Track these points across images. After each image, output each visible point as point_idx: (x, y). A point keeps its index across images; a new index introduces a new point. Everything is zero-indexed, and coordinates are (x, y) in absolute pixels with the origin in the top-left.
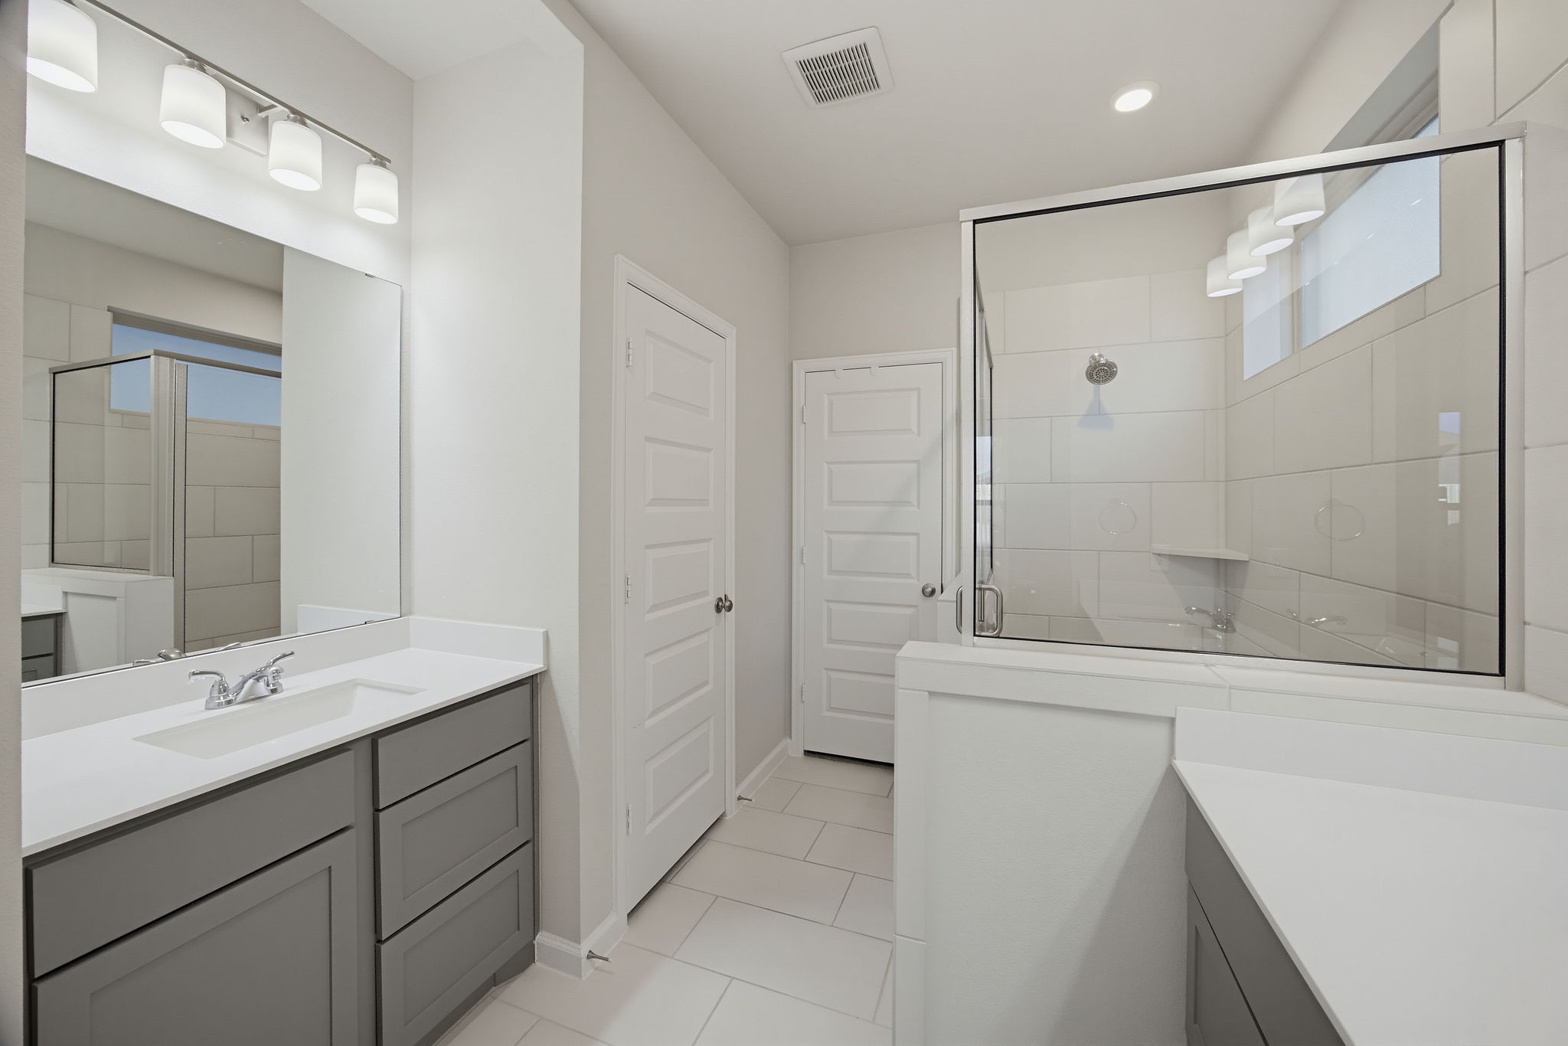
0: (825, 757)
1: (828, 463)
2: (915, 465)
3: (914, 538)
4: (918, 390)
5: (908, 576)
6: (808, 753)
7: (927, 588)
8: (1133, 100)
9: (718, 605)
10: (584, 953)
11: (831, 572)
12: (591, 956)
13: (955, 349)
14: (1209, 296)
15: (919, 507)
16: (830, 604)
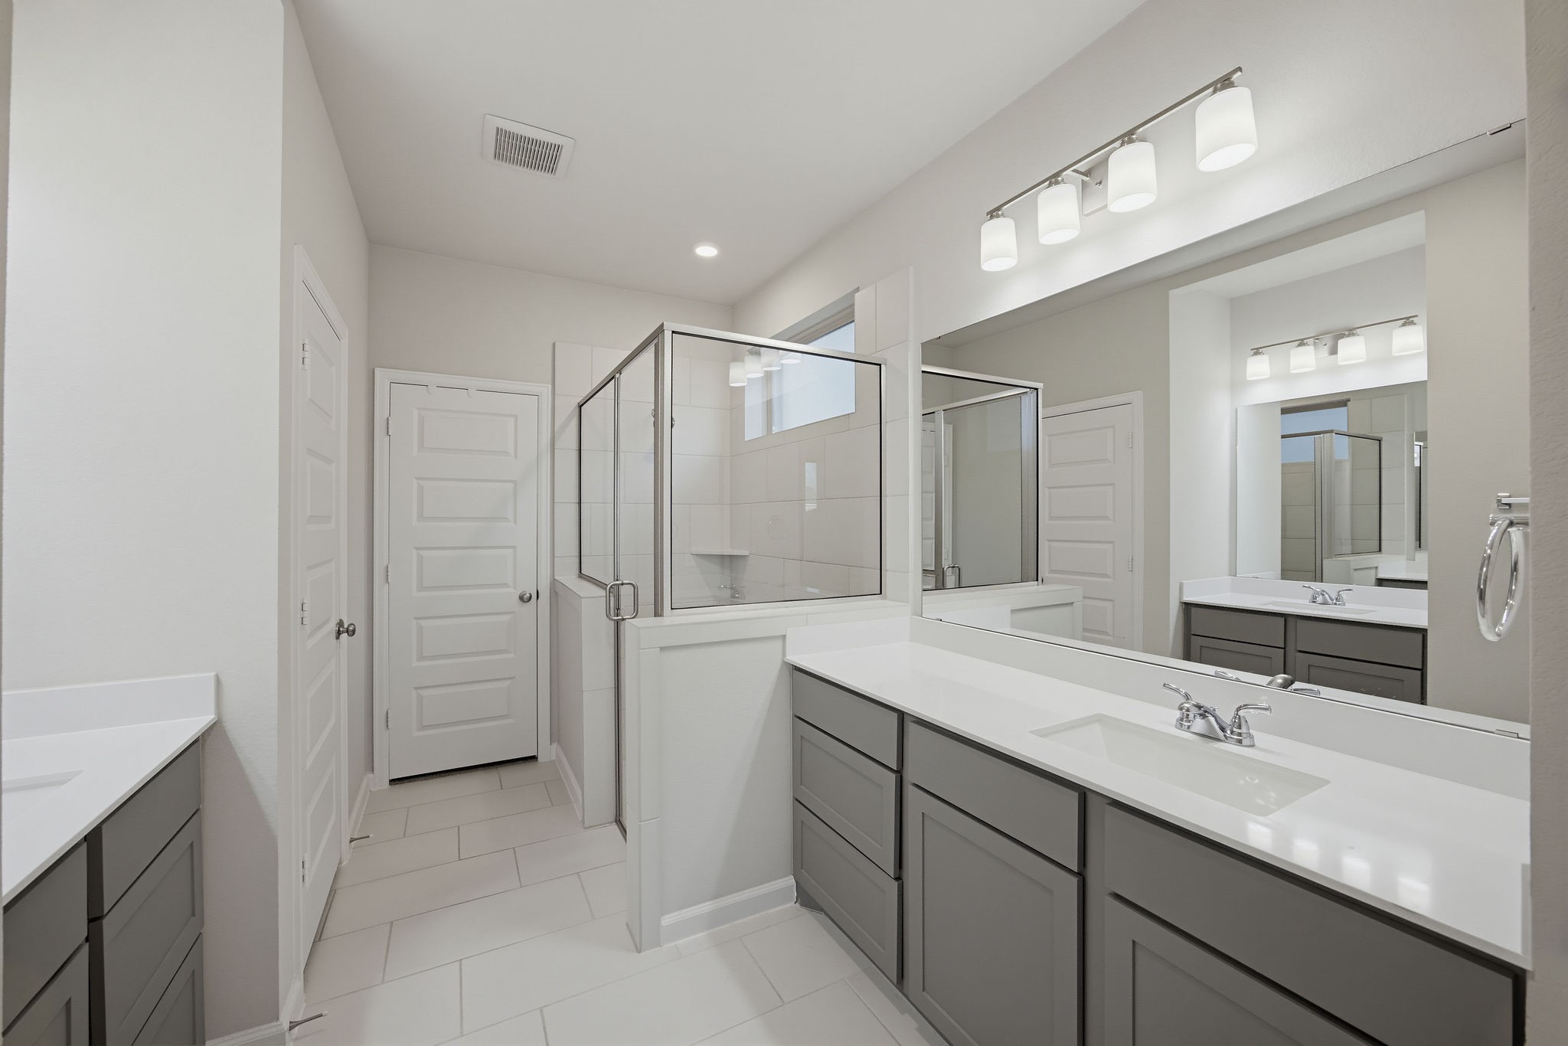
0: (416, 779)
1: (417, 479)
2: (512, 485)
3: (511, 550)
4: (516, 417)
5: (505, 585)
6: (393, 782)
7: (525, 594)
8: (706, 251)
9: (339, 630)
10: (286, 1026)
11: (421, 588)
12: (293, 1025)
13: (550, 386)
14: (732, 385)
15: (515, 521)
16: (420, 621)
